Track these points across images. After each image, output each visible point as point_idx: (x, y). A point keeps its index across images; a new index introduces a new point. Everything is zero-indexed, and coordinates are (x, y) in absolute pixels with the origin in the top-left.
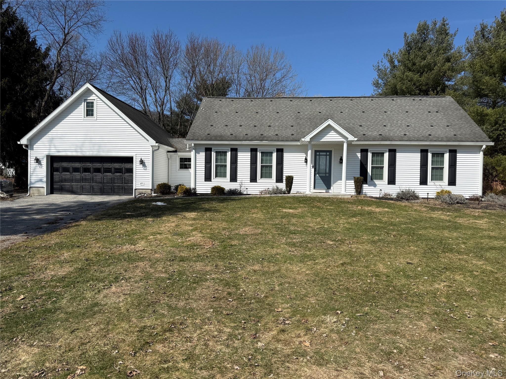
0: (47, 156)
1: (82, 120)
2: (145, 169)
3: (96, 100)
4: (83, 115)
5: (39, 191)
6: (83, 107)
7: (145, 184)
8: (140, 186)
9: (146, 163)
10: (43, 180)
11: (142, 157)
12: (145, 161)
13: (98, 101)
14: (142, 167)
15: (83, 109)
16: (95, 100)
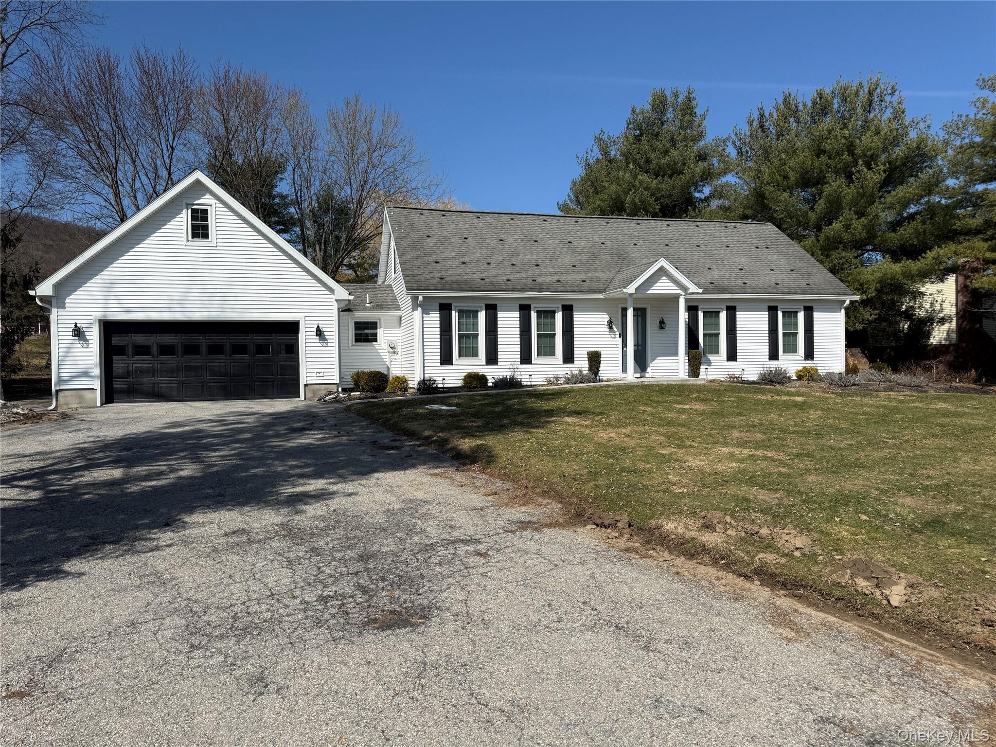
0: (100, 321)
1: (183, 247)
2: (325, 345)
3: (213, 206)
4: (185, 235)
5: (80, 397)
6: (184, 219)
7: (325, 374)
8: (315, 378)
9: (325, 333)
10: (93, 374)
11: (319, 322)
12: (324, 330)
13: (217, 209)
14: (318, 341)
15: (184, 223)
16: (210, 205)
